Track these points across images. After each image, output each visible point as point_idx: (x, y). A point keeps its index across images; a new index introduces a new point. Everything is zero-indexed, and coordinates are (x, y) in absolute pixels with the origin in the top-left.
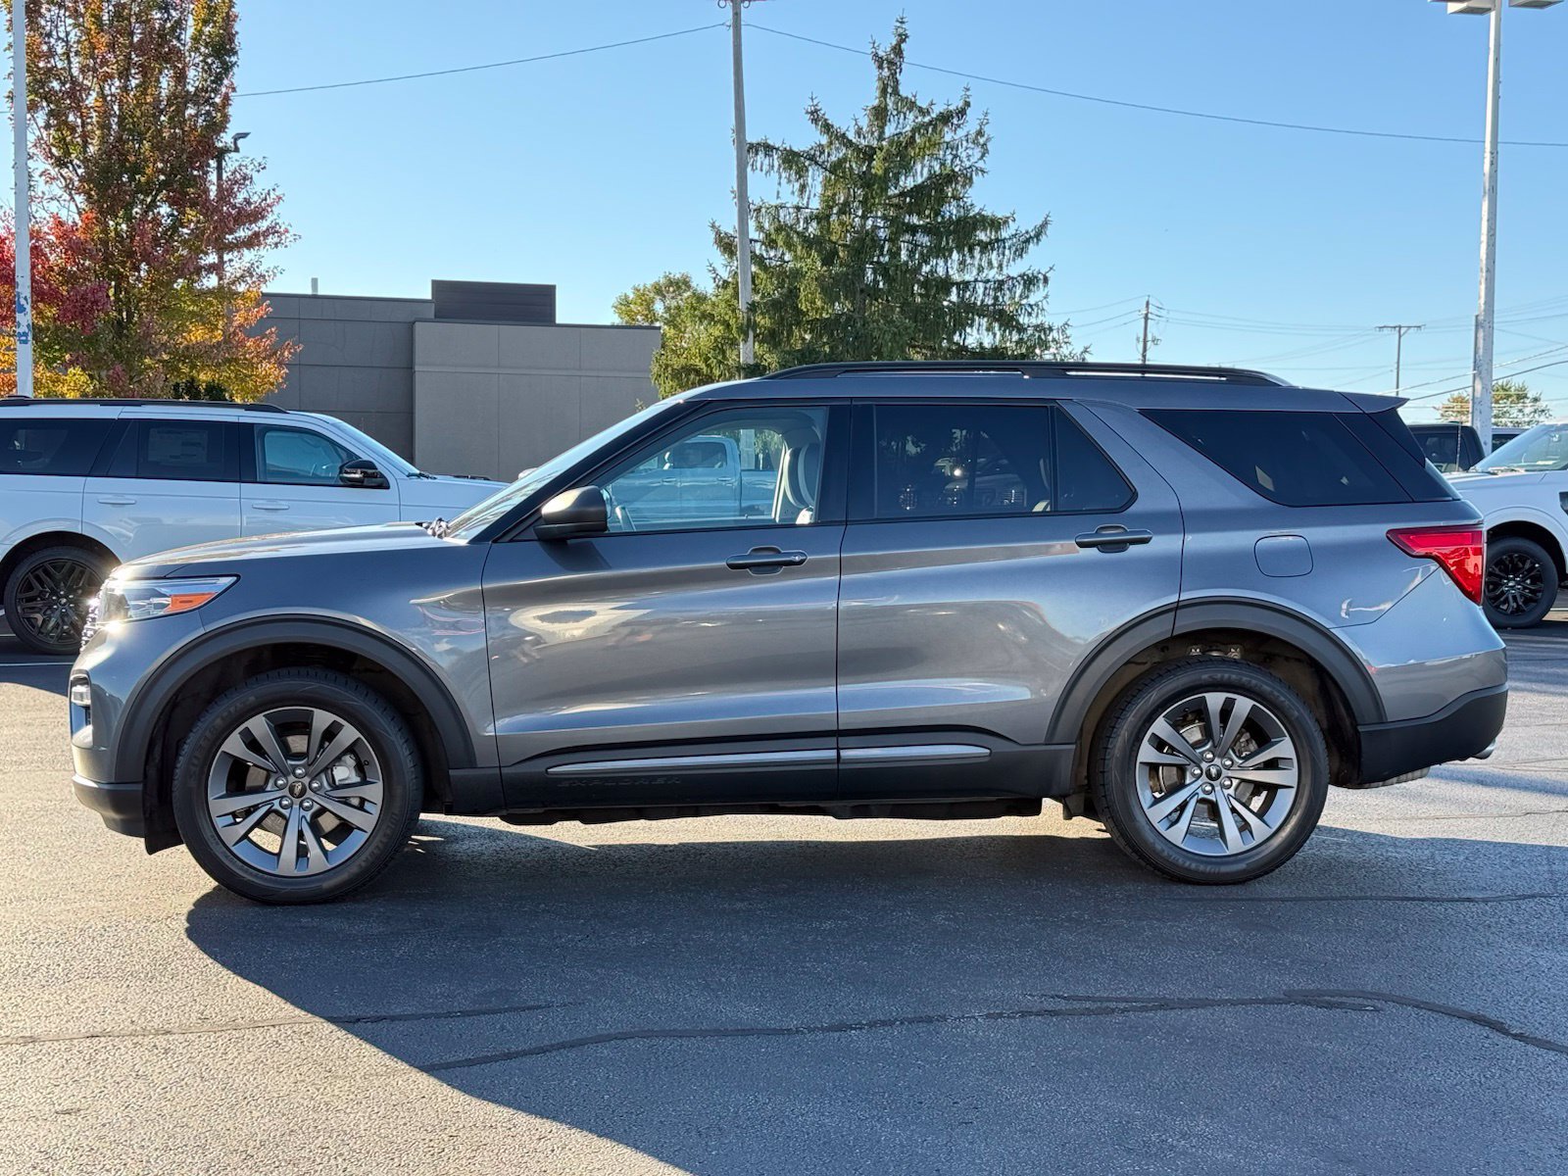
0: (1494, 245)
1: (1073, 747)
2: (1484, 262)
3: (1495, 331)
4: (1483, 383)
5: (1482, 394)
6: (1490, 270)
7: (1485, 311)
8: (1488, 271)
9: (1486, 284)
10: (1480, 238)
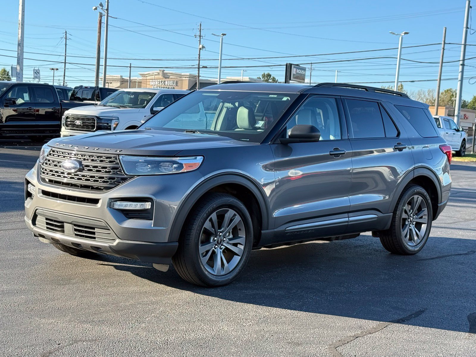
0: (24, 15)
1: (392, 214)
2: (21, 21)
3: (24, 47)
4: (20, 67)
5: (20, 71)
6: (23, 25)
7: (21, 40)
8: (22, 25)
9: (21, 30)
10: (18, 12)
